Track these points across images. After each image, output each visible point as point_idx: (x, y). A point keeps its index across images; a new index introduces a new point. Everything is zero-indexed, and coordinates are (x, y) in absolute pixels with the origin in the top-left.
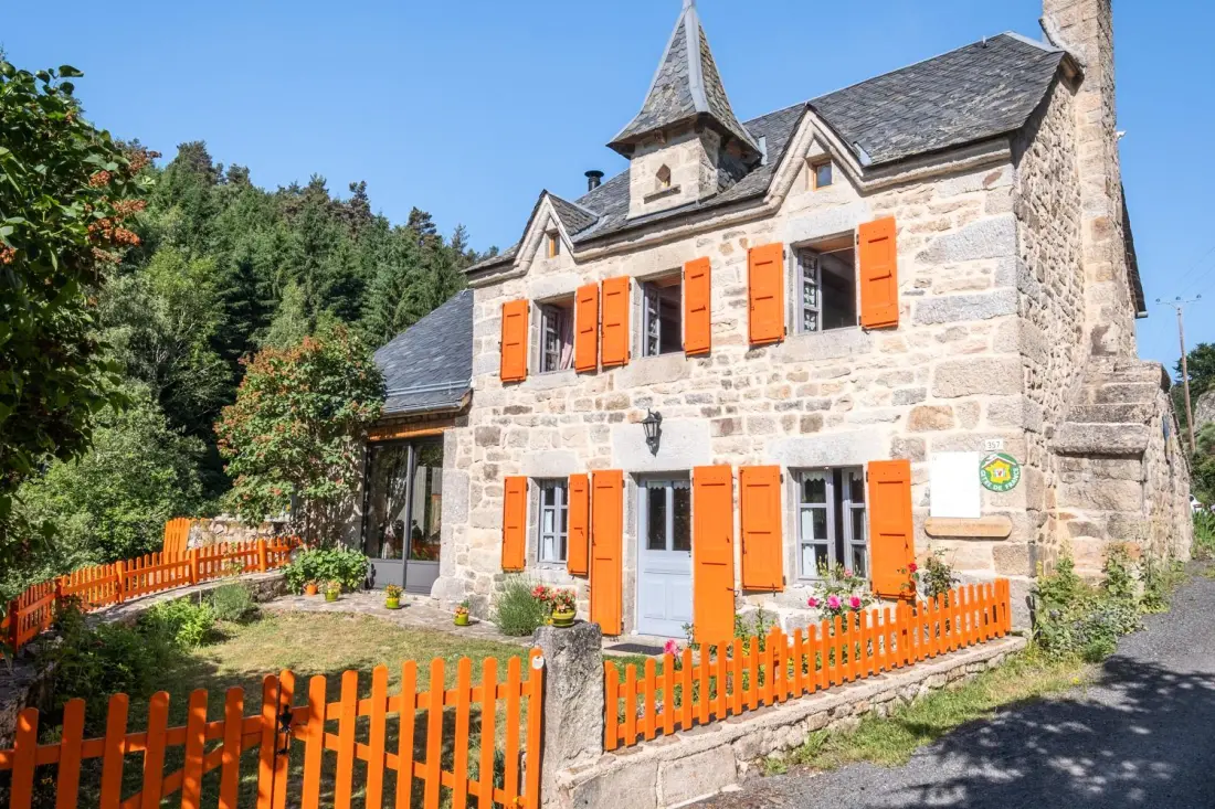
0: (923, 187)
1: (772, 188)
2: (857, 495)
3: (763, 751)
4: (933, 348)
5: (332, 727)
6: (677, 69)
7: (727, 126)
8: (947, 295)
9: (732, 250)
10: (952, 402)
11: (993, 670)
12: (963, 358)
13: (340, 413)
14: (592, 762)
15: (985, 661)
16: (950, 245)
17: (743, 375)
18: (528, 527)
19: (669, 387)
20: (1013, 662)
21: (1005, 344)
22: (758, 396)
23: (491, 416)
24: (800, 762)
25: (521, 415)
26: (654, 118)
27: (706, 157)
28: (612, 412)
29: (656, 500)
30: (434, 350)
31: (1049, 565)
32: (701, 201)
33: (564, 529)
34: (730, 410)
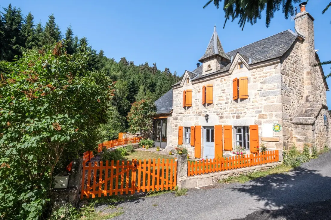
0: (262, 68)
1: (230, 69)
2: (248, 132)
3: (218, 179)
4: (264, 102)
5: (142, 168)
6: (212, 45)
7: (222, 56)
8: (266, 91)
9: (222, 82)
10: (267, 113)
11: (273, 168)
12: (269, 104)
13: (148, 114)
14: (185, 177)
15: (271, 166)
16: (267, 80)
17: (225, 107)
18: (183, 136)
19: (210, 109)
20: (278, 167)
21: (278, 101)
22: (227, 111)
23: (176, 115)
24: (225, 181)
25: (182, 114)
26: (207, 55)
27: (218, 63)
28: (199, 114)
29: (208, 132)
30: (166, 101)
31: (290, 148)
32: (216, 72)
33: (190, 137)
34: (222, 114)
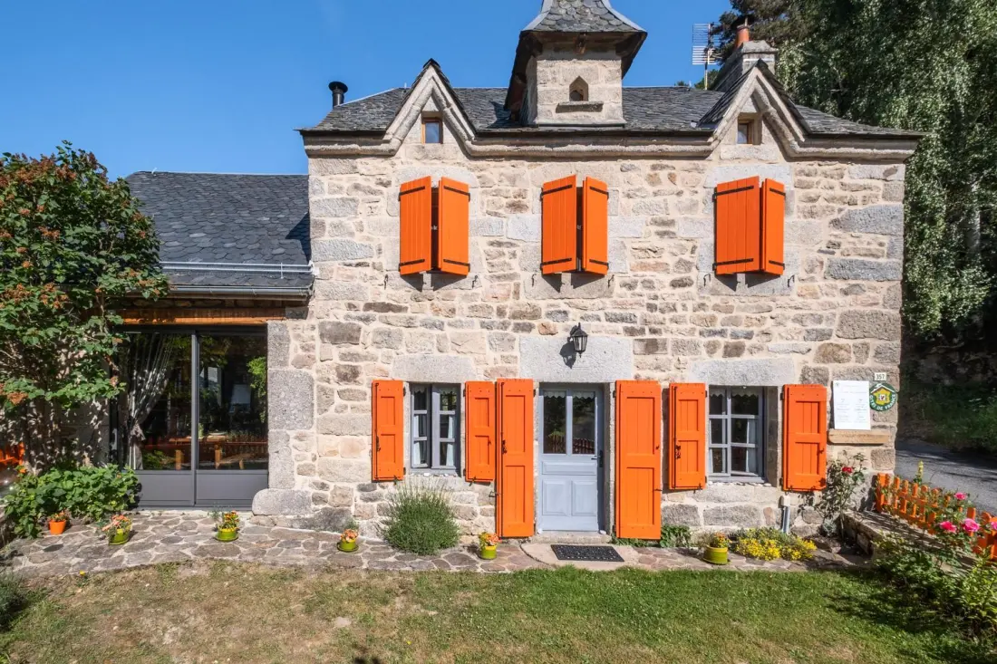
0: (838, 165)
1: (717, 130)
4: (839, 299)
8: (853, 258)
9: (659, 182)
10: (851, 342)
12: (860, 309)
16: (857, 218)
17: (670, 301)
18: (405, 434)
19: (588, 303)
21: (891, 302)
22: (684, 321)
23: (345, 311)
28: (518, 321)
29: (555, 408)
34: (653, 331)
